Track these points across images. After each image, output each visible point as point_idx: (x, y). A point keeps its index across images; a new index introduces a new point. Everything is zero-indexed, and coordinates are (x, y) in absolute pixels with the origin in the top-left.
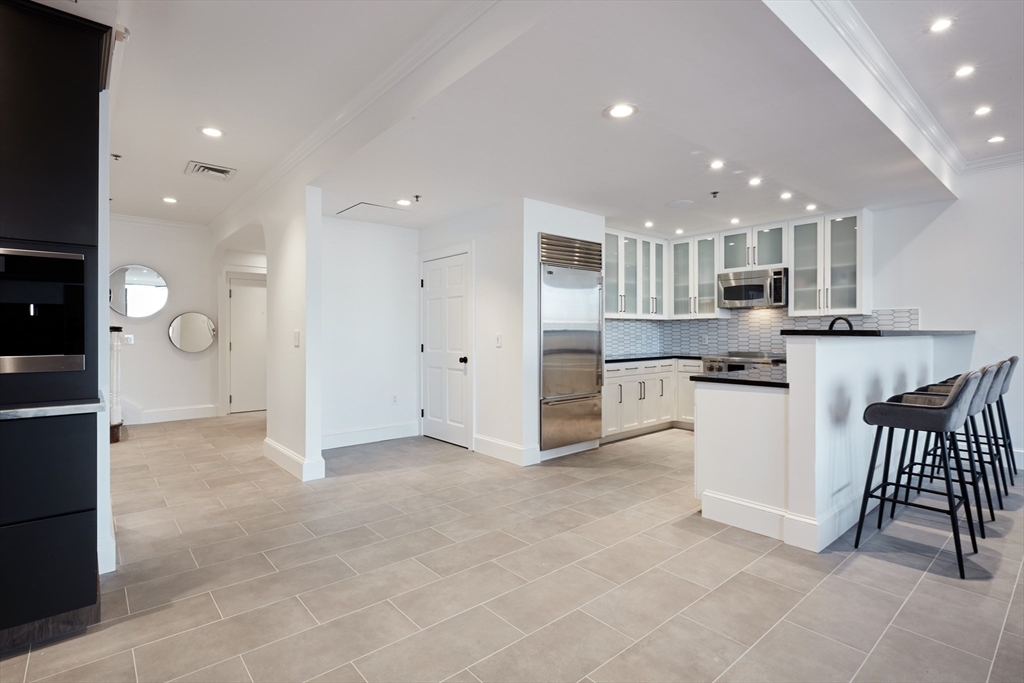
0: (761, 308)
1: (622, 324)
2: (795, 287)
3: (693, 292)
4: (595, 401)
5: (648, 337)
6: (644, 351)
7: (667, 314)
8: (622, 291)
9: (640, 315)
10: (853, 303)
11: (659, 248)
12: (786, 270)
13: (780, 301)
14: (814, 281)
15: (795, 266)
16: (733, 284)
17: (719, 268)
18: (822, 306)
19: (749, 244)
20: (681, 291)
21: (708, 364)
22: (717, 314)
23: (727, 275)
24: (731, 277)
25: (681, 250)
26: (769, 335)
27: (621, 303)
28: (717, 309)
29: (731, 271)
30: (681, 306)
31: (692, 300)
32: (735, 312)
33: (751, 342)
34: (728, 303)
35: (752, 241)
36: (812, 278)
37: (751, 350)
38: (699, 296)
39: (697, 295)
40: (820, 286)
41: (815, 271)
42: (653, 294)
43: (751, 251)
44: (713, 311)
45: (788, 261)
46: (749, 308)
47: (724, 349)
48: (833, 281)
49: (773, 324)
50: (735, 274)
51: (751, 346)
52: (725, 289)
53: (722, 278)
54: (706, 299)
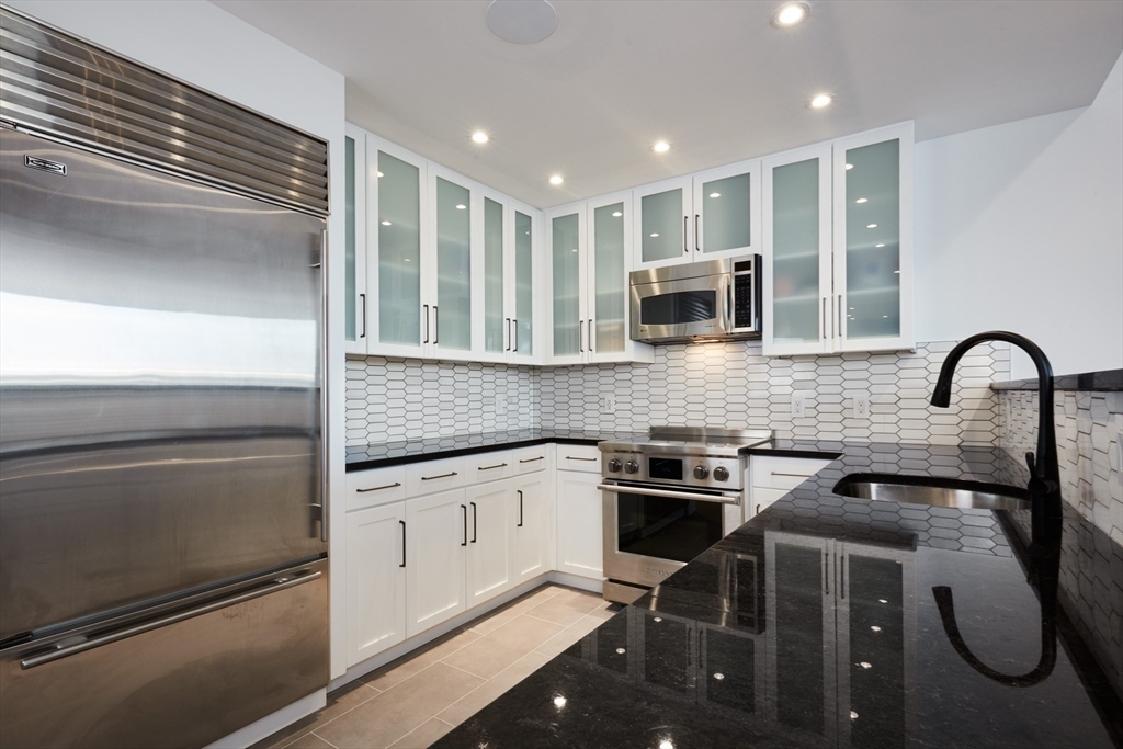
0: (708, 340)
1: (450, 372)
2: (775, 296)
3: (587, 310)
4: (306, 588)
5: (508, 400)
6: (501, 427)
7: (542, 355)
8: (429, 294)
9: (478, 352)
10: (893, 326)
11: (524, 222)
12: (758, 259)
13: (748, 324)
14: (813, 281)
15: (775, 252)
16: (657, 290)
17: (633, 261)
18: (829, 332)
19: (687, 211)
20: (564, 309)
21: (612, 456)
22: (631, 352)
23: (646, 273)
24: (654, 277)
25: (564, 228)
26: (722, 395)
27: (428, 324)
28: (629, 344)
29: (652, 267)
30: (565, 338)
31: (585, 325)
32: (661, 351)
33: (689, 407)
34: (648, 330)
35: (692, 204)
36: (807, 275)
37: (690, 424)
38: (597, 318)
39: (593, 317)
40: (824, 289)
41: (815, 261)
42: (510, 310)
43: (690, 223)
44: (622, 347)
45: (761, 241)
46: (686, 342)
47: (643, 424)
48: (851, 281)
49: (729, 374)
50: (660, 271)
51: (689, 415)
52: (643, 300)
53: (639, 279)
54: (612, 324)
